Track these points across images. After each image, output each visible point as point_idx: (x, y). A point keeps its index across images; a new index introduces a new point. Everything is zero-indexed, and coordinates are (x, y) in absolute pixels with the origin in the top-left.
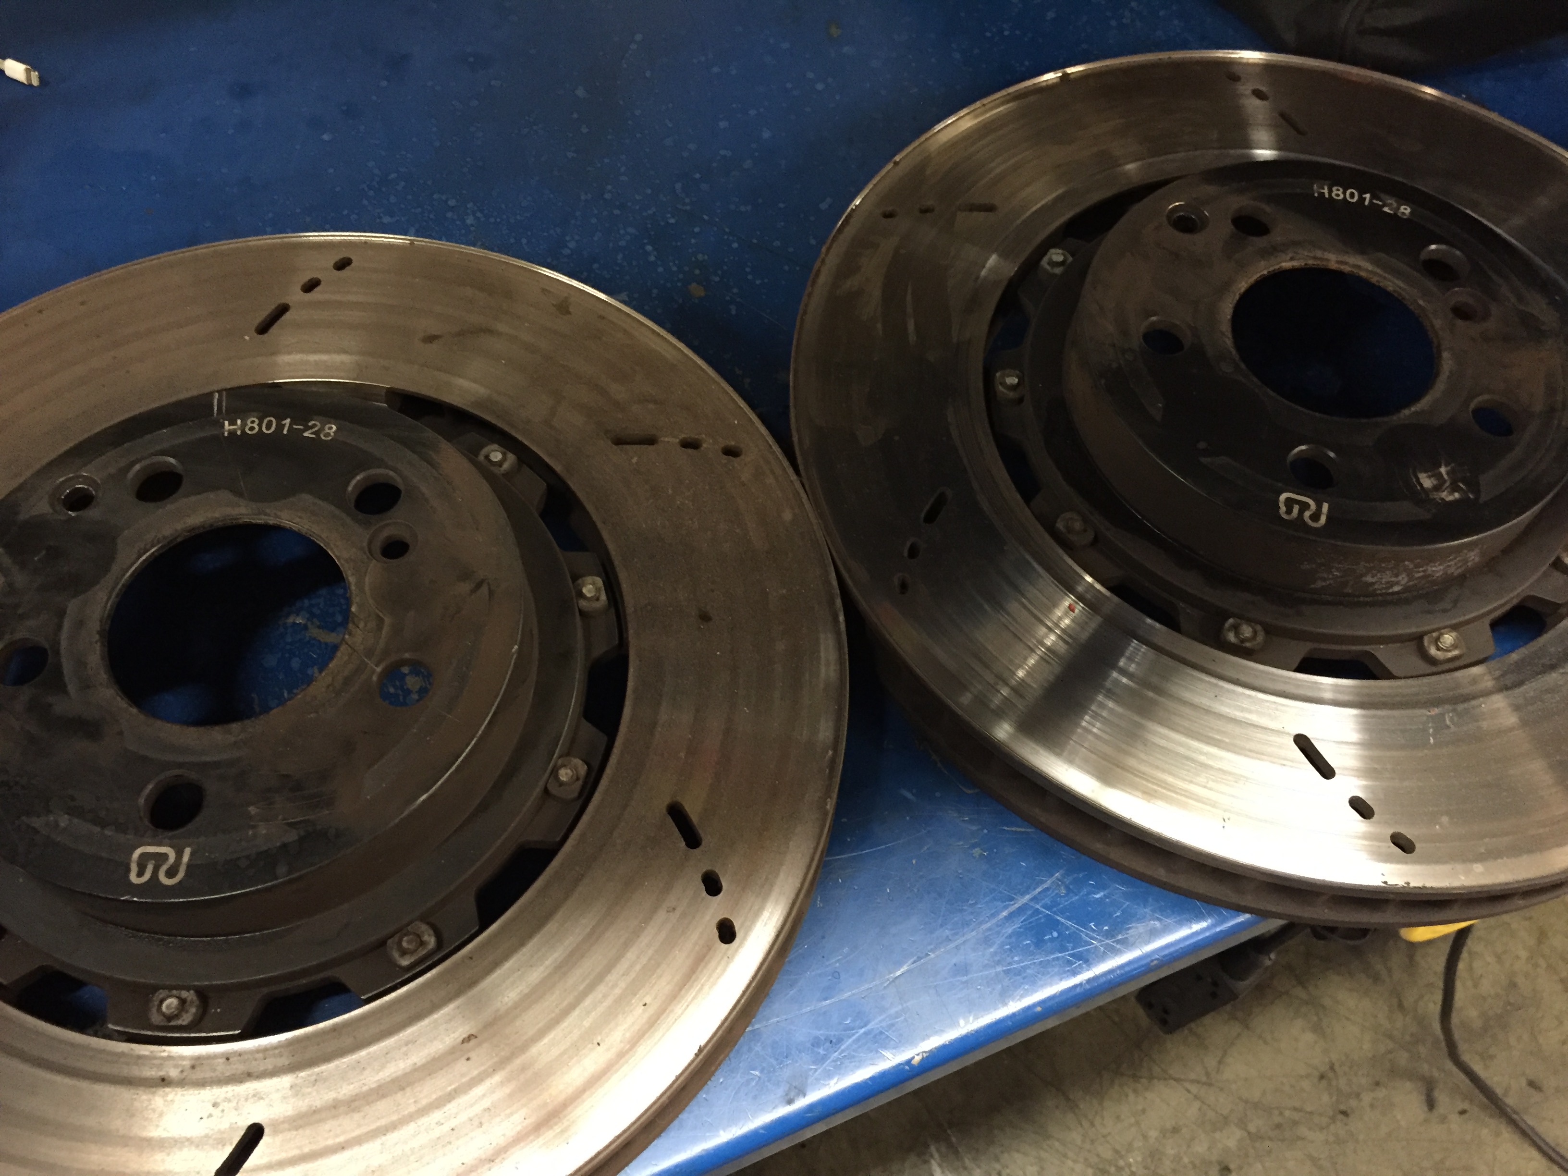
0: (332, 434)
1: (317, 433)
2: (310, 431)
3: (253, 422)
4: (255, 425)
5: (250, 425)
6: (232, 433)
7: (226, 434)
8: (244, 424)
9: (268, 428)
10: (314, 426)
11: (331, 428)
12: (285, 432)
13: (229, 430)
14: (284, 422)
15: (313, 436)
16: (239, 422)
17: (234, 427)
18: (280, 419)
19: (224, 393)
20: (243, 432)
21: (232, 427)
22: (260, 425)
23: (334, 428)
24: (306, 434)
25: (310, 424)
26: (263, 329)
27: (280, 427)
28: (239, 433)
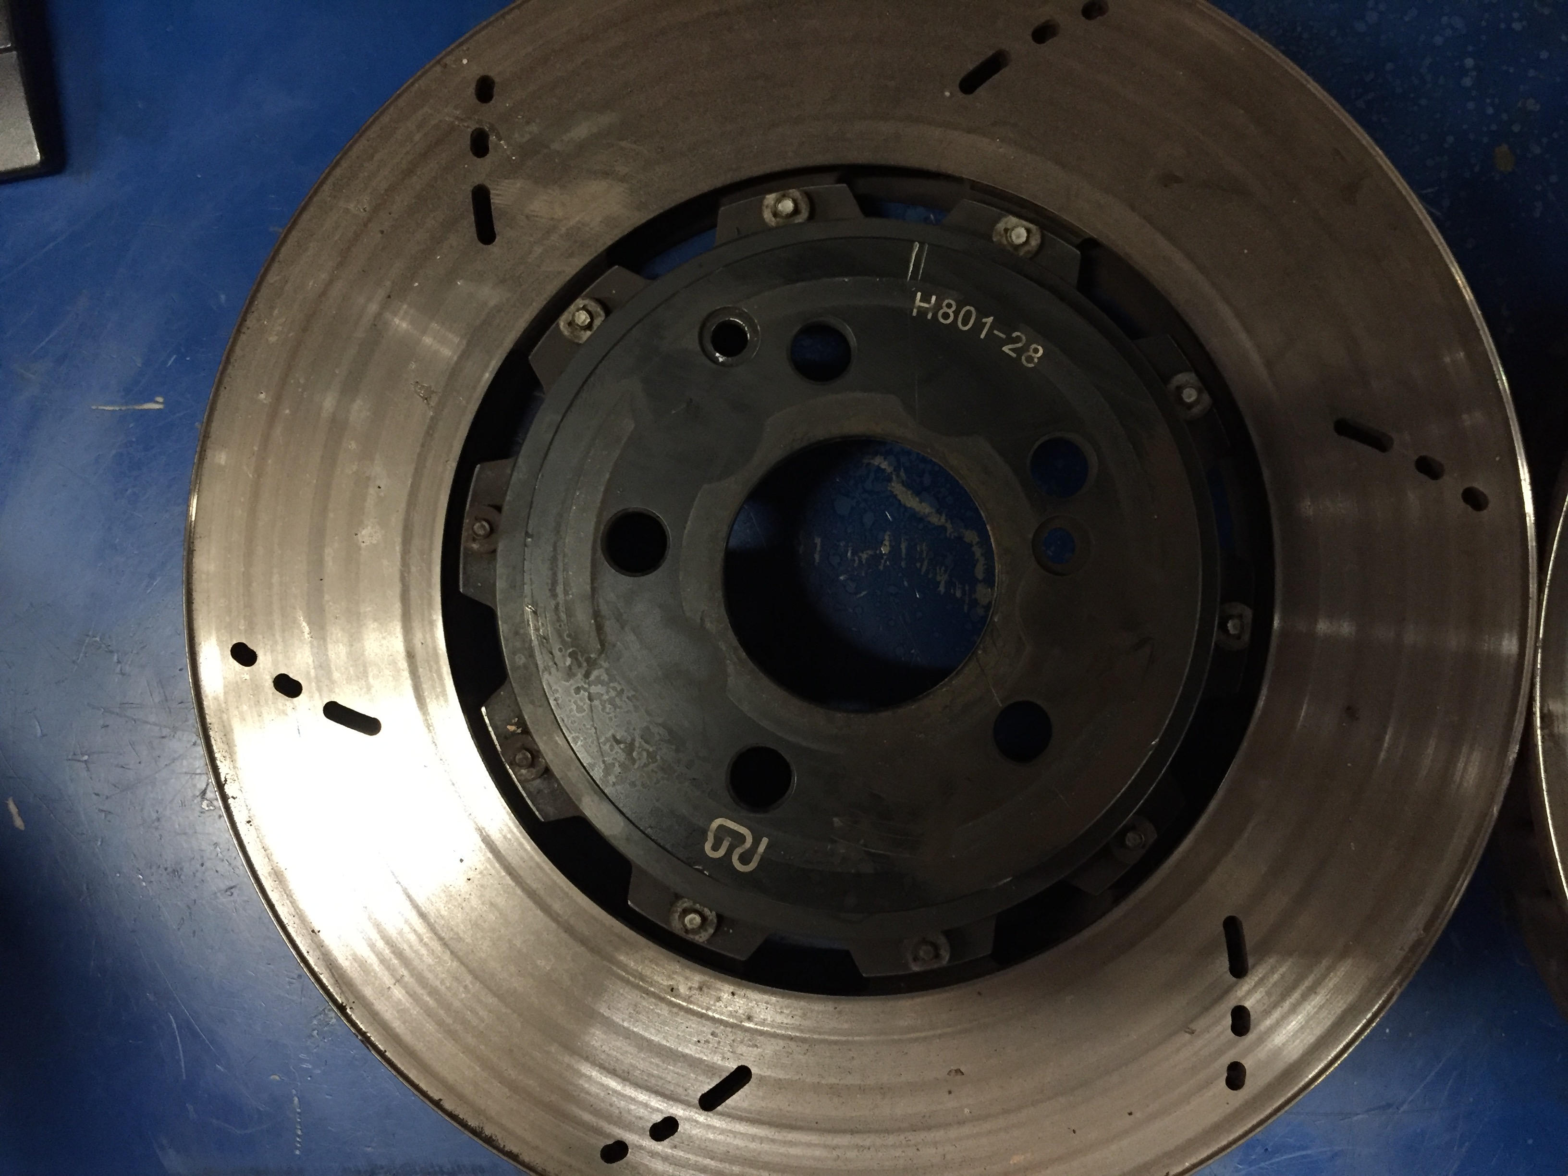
0: (1036, 360)
1: (1019, 352)
2: (1010, 346)
3: (949, 306)
4: (950, 312)
5: (945, 309)
6: (922, 312)
7: (915, 311)
8: (938, 306)
9: (965, 323)
10: (1018, 340)
11: (1036, 351)
12: (982, 336)
13: (920, 307)
14: (984, 320)
15: (1014, 355)
16: (934, 298)
17: (926, 305)
18: (983, 313)
19: (927, 246)
20: (935, 315)
21: (922, 304)
22: (956, 313)
23: (1041, 351)
24: (1006, 349)
25: (1014, 335)
26: (969, 84)
27: (980, 325)
28: (929, 316)
